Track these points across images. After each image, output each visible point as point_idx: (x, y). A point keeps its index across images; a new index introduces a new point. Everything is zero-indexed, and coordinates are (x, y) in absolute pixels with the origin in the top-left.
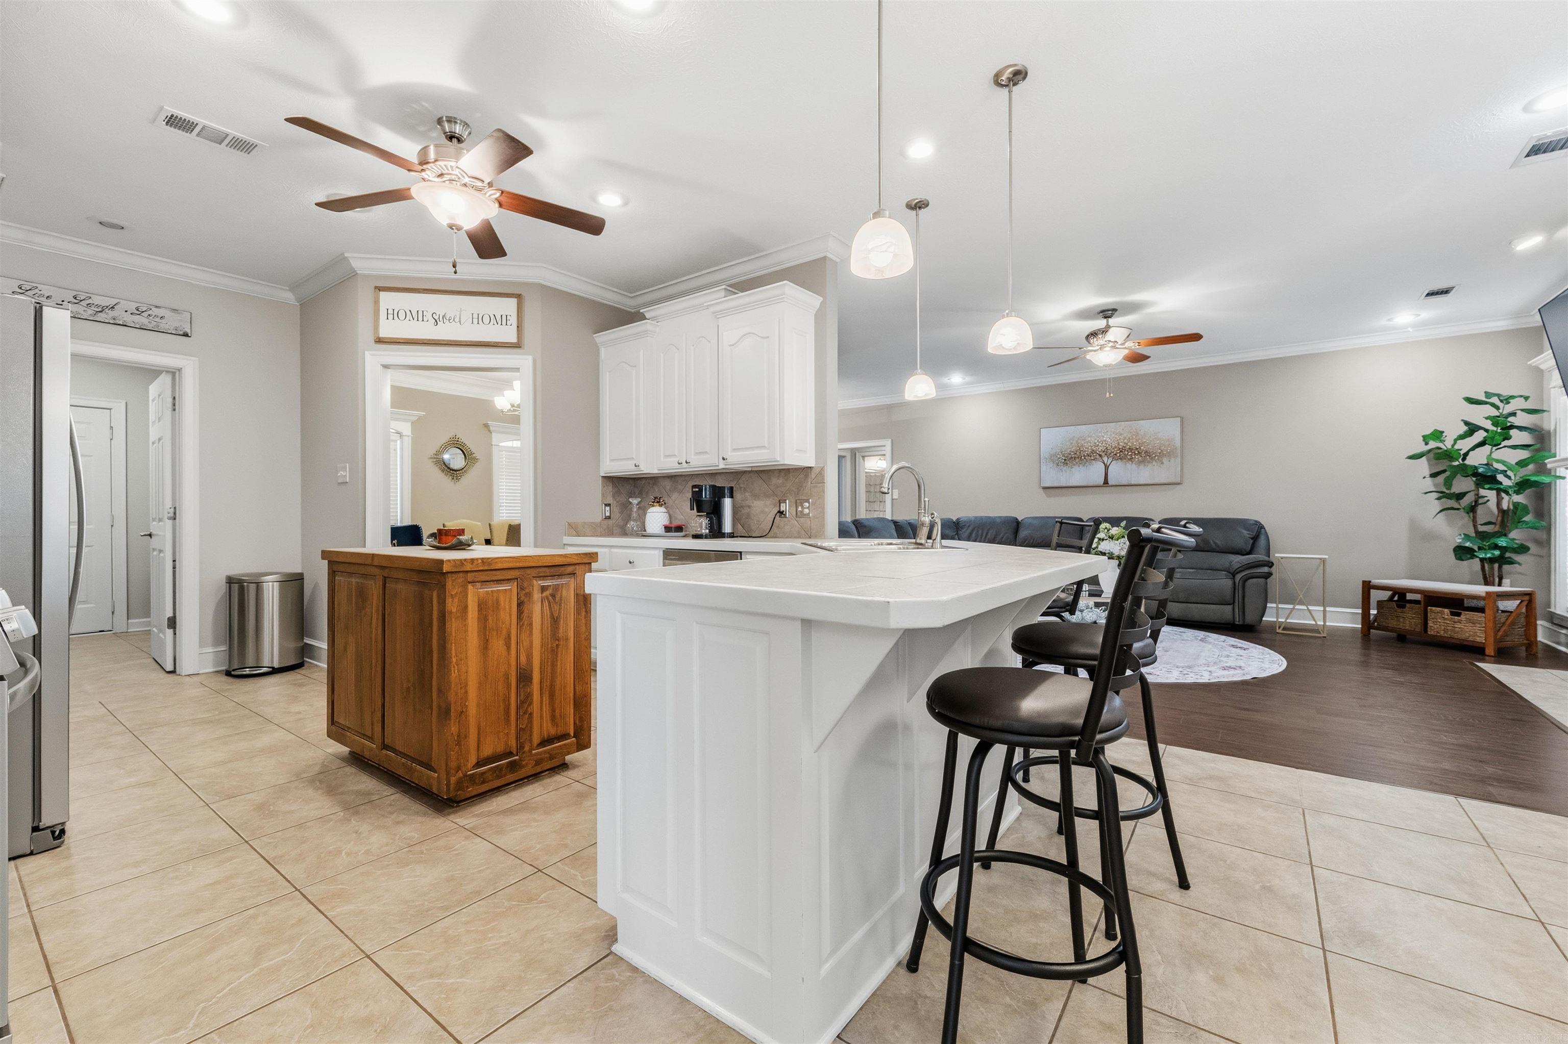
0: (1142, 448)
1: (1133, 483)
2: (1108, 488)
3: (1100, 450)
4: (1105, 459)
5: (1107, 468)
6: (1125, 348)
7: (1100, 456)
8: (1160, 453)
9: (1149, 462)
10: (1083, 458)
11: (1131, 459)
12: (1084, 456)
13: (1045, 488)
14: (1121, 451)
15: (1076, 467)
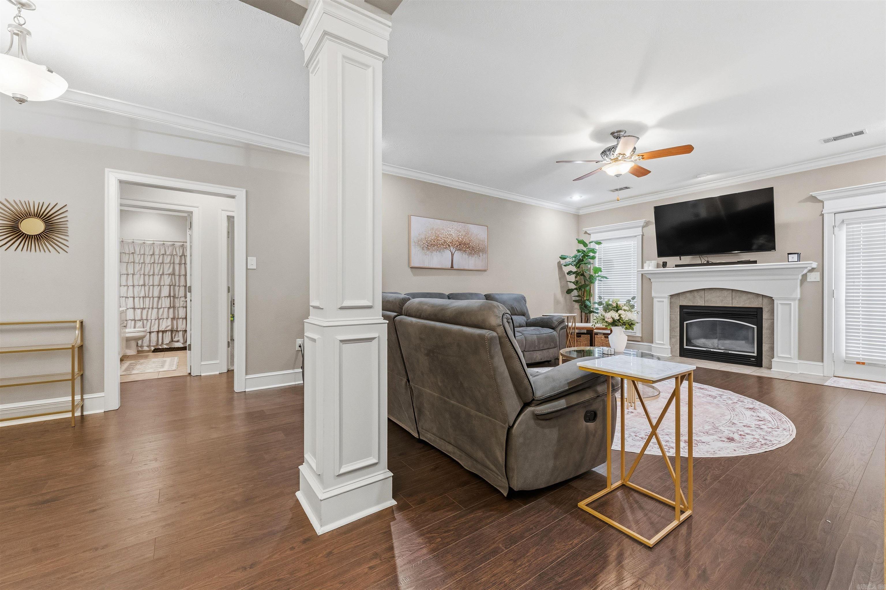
0: (470, 244)
1: (466, 268)
2: (453, 270)
3: (449, 241)
4: (452, 248)
5: (452, 255)
6: (632, 161)
7: (449, 246)
8: (479, 249)
9: (474, 254)
10: (439, 246)
11: (465, 251)
12: (440, 244)
13: (411, 267)
14: (460, 244)
15: (435, 253)
